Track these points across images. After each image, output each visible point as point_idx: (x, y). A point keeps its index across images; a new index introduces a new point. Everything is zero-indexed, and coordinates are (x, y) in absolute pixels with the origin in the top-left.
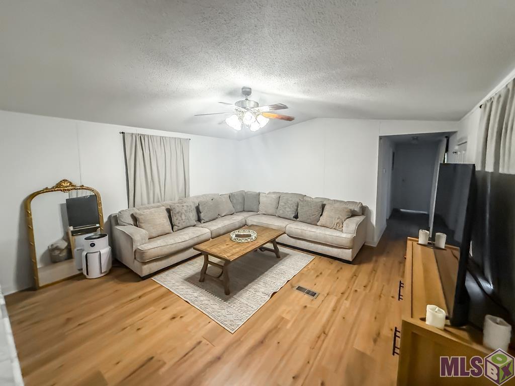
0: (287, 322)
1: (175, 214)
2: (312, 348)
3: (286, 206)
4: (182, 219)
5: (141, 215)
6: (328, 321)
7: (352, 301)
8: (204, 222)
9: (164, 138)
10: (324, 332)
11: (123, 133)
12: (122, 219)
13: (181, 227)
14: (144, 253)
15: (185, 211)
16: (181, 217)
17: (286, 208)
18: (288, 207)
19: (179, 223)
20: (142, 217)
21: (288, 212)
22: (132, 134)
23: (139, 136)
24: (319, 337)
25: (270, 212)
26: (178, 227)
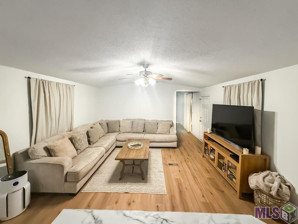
0: (180, 179)
1: (77, 141)
2: (197, 184)
3: (138, 126)
4: (82, 144)
5: (55, 146)
6: (191, 172)
7: (190, 162)
8: (93, 144)
9: (59, 84)
10: (194, 177)
11: (29, 78)
12: (36, 154)
13: (82, 150)
14: (78, 173)
15: (83, 138)
16: (81, 143)
17: (138, 127)
18: (139, 126)
19: (81, 147)
20: (56, 147)
21: (139, 129)
22: (37, 79)
23: (42, 81)
24: (195, 179)
25: (128, 130)
26: (80, 150)
